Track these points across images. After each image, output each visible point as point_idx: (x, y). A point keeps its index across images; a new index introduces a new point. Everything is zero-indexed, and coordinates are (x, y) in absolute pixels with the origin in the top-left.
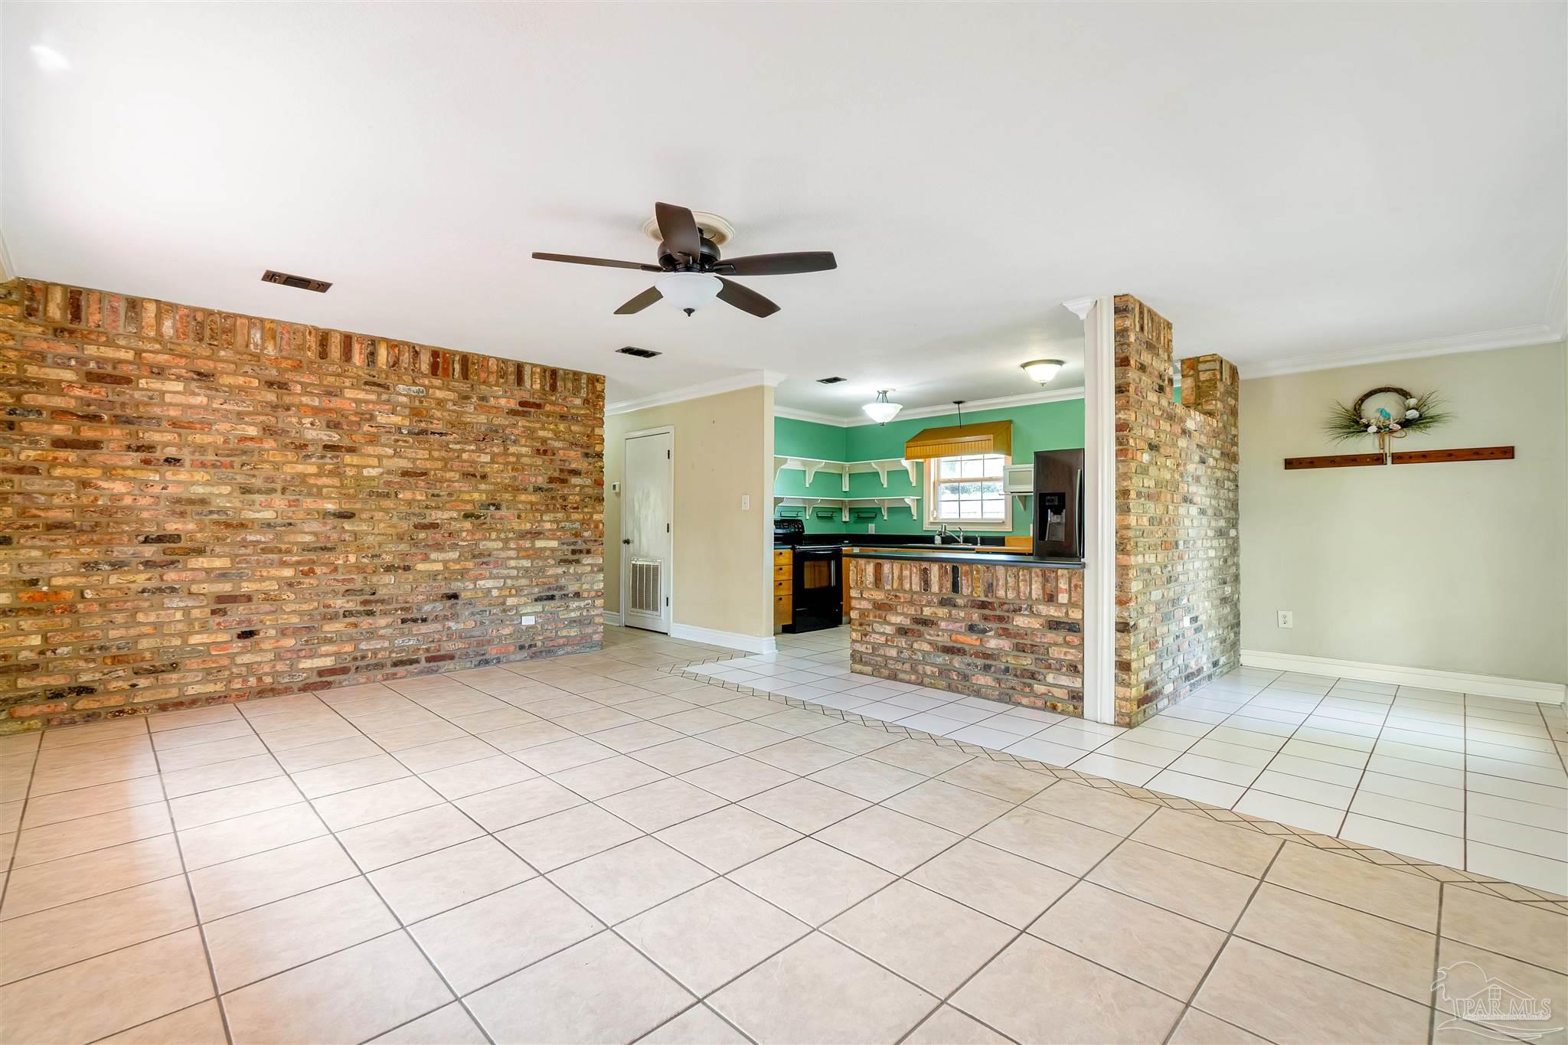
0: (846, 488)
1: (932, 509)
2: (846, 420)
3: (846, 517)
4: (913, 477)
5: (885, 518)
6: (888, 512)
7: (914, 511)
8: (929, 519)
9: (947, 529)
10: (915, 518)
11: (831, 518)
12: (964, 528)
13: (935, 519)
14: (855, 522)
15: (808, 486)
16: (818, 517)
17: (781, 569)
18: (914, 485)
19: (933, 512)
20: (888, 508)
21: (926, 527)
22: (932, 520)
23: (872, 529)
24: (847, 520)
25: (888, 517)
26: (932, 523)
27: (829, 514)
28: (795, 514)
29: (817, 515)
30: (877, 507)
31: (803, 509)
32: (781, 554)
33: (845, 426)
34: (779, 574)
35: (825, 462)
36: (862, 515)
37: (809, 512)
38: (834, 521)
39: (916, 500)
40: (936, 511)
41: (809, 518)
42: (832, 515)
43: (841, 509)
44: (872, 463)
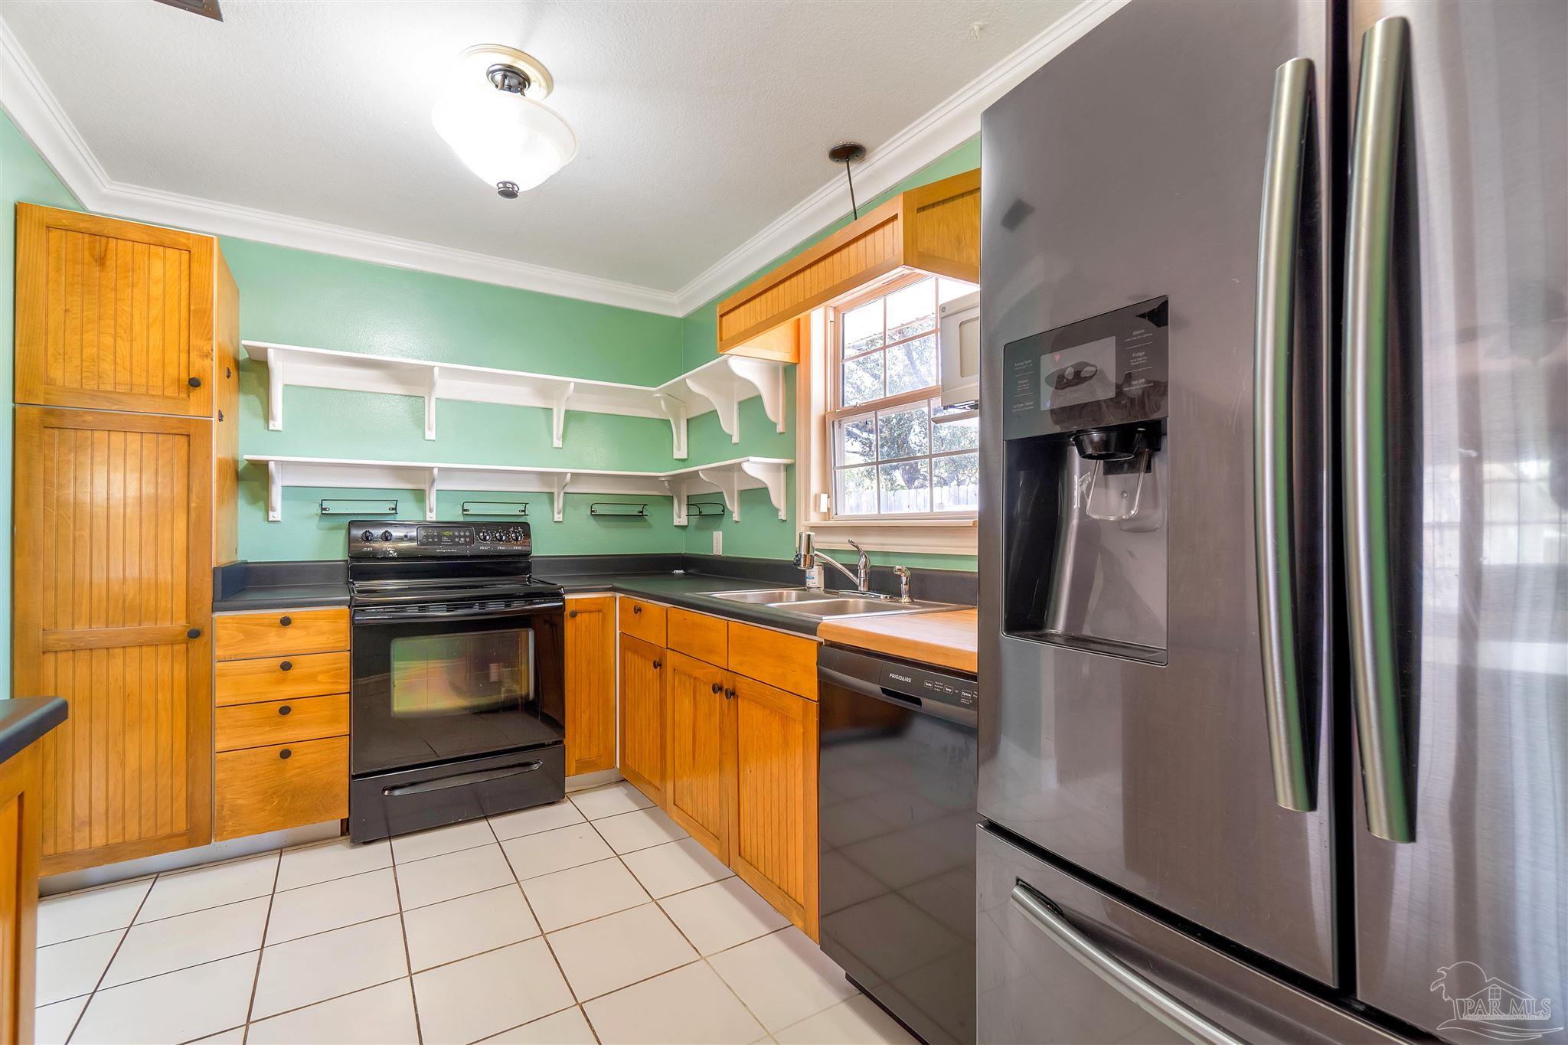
0: (680, 450)
1: (815, 487)
2: (675, 298)
3: (680, 515)
4: (773, 409)
5: (736, 517)
6: (736, 503)
7: (778, 498)
8: (807, 519)
10: (783, 515)
11: (640, 516)
13: (821, 520)
14: (698, 528)
15: (557, 443)
16: (594, 515)
17: (286, 667)
18: (779, 429)
20: (742, 493)
21: (797, 538)
23: (717, 544)
24: (683, 521)
25: (741, 512)
26: (810, 530)
27: (634, 510)
28: (515, 510)
29: (592, 511)
30: (718, 490)
31: (545, 498)
32: (286, 622)
33: (680, 314)
34: (280, 682)
35: (575, 383)
36: (706, 511)
37: (559, 504)
38: (650, 526)
39: (782, 468)
40: (824, 497)
41: (561, 520)
42: (642, 512)
43: (670, 499)
44: (688, 381)
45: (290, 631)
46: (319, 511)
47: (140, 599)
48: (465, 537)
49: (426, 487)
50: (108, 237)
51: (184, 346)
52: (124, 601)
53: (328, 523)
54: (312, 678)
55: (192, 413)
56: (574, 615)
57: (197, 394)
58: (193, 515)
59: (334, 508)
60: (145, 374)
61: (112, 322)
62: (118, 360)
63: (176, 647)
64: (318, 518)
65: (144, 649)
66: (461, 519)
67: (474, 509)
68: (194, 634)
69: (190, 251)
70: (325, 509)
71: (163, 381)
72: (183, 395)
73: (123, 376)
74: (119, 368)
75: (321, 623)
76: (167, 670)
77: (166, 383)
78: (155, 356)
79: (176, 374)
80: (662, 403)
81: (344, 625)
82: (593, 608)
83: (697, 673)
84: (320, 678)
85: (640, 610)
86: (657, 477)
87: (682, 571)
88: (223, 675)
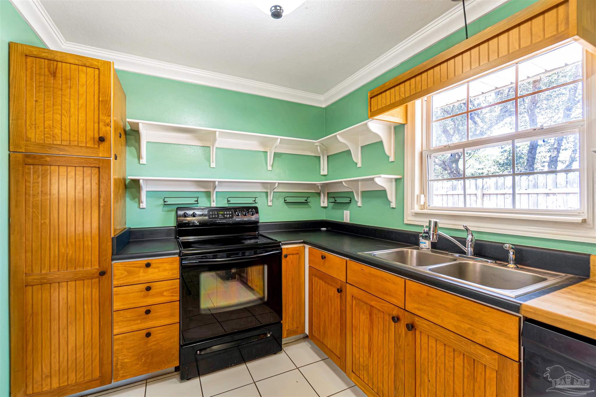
0: (324, 171)
1: (417, 191)
2: (322, 98)
3: (324, 202)
4: (389, 148)
5: (359, 204)
6: (362, 197)
7: (391, 196)
8: (412, 208)
9: (440, 225)
10: (393, 205)
11: (306, 203)
12: (473, 226)
13: (423, 207)
14: (333, 208)
15: (270, 168)
16: (286, 202)
17: (148, 289)
18: (392, 159)
19: (418, 197)
20: (362, 192)
21: (409, 219)
22: (417, 209)
23: (347, 217)
24: (325, 205)
25: (362, 202)
26: (417, 214)
27: (303, 200)
28: (251, 201)
29: (285, 200)
30: (351, 191)
31: (264, 194)
32: (148, 265)
33: (324, 106)
34: (145, 296)
35: (281, 139)
36: (339, 200)
37: (270, 197)
38: (310, 207)
39: (393, 180)
40: (422, 196)
41: (271, 205)
42: (306, 200)
43: (319, 194)
44: (337, 136)
45: (150, 270)
46: (163, 203)
47: (75, 256)
48: (229, 214)
49: (211, 190)
50: (57, 61)
51: (96, 120)
52: (67, 257)
53: (167, 208)
54: (161, 294)
55: (101, 155)
56: (286, 256)
57: (103, 146)
58: (102, 210)
59: (170, 201)
60: (77, 135)
61: (60, 107)
62: (63, 127)
63: (93, 280)
64: (162, 206)
65: (77, 282)
66: (227, 205)
67: (232, 201)
68: (102, 274)
69: (99, 69)
70: (166, 202)
71: (86, 139)
72: (96, 146)
73: (66, 136)
74: (63, 132)
75: (165, 265)
76: (89, 292)
77: (88, 140)
78: (82, 125)
79: (92, 135)
80: (319, 148)
81: (177, 265)
82: (295, 252)
83: (373, 303)
84: (165, 294)
85: (325, 257)
86: (315, 184)
87: (325, 229)
88: (117, 294)
